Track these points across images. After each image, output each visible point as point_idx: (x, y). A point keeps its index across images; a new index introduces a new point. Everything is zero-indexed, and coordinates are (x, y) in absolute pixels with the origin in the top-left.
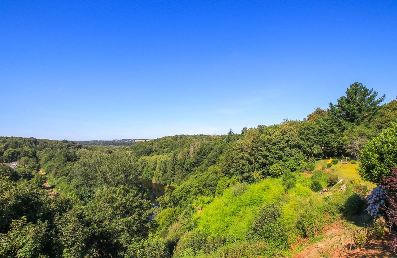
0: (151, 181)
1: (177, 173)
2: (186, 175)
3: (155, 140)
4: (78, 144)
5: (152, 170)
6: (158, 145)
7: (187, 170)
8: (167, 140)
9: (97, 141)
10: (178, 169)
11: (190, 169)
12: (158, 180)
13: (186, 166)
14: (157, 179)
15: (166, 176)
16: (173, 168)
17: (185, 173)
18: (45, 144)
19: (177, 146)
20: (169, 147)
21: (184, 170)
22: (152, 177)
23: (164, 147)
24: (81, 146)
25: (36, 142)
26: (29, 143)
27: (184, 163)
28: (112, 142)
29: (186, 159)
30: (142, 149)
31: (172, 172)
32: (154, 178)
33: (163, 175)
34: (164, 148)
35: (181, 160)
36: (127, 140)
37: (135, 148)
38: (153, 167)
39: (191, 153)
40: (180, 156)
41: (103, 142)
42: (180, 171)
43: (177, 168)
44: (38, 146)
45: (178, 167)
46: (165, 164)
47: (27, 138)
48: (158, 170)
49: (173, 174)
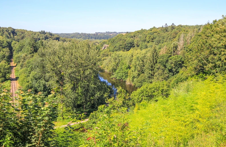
0: (125, 81)
1: (156, 74)
2: (168, 77)
3: (138, 32)
4: (55, 36)
5: (127, 69)
6: (140, 37)
7: (170, 71)
8: (153, 31)
9: (79, 34)
10: (158, 69)
11: (174, 70)
12: (133, 81)
13: (168, 65)
14: (131, 79)
15: (142, 76)
16: (152, 67)
17: (167, 75)
18: (22, 35)
19: (165, 40)
20: (154, 40)
21: (166, 71)
22: (126, 77)
23: (148, 40)
24: (59, 38)
25: (14, 32)
26: (7, 33)
27: (167, 61)
28: (94, 35)
29: (171, 56)
30: (121, 43)
31: (150, 72)
32: (128, 79)
33: (139, 75)
34: (148, 42)
35: (163, 57)
36: (111, 33)
37: (113, 42)
38: (127, 65)
39: (179, 48)
40: (162, 52)
41: (85, 34)
42: (160, 71)
43: (157, 67)
44: (16, 37)
45: (158, 65)
46: (143, 61)
47: (6, 28)
48: (133, 68)
49: (151, 75)
